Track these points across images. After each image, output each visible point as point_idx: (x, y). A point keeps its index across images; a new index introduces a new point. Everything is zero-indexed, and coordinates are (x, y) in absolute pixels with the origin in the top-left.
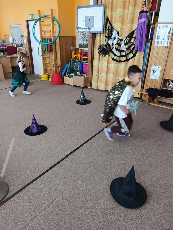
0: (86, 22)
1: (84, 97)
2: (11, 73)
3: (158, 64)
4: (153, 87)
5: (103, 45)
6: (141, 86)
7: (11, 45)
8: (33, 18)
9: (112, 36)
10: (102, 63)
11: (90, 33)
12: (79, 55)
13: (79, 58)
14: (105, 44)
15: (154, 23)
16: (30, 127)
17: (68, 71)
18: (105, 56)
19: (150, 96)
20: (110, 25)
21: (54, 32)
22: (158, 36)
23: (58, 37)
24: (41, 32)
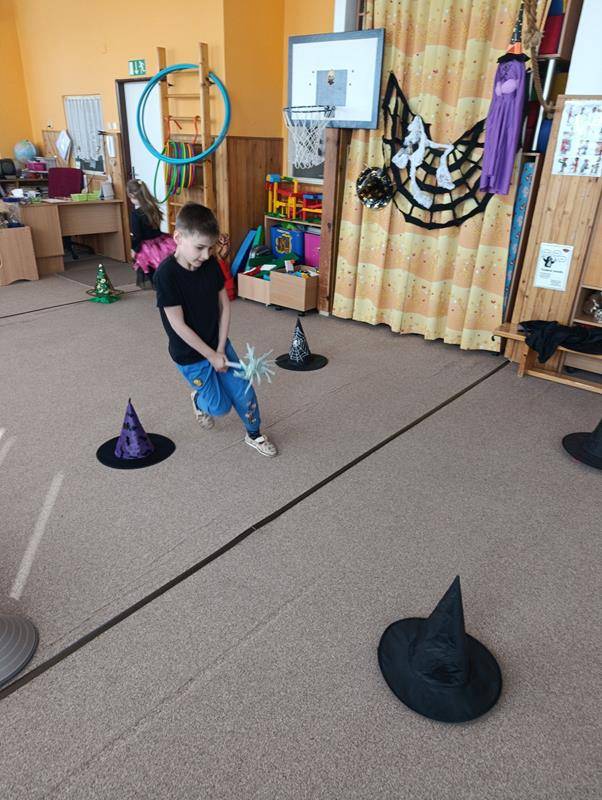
0: (318, 89)
1: (305, 345)
3: (562, 238)
4: (543, 317)
5: (376, 169)
6: (504, 313)
7: (65, 164)
8: (139, 73)
9: (407, 139)
10: (369, 230)
11: (331, 125)
12: (292, 201)
13: (291, 212)
14: (382, 167)
15: (552, 97)
16: (116, 440)
17: (252, 255)
18: (380, 206)
19: (533, 347)
20: (399, 99)
21: (208, 122)
22: (566, 142)
23: (222, 138)
24: (167, 120)
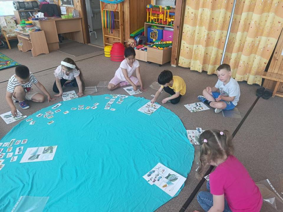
2: (58, 44)
